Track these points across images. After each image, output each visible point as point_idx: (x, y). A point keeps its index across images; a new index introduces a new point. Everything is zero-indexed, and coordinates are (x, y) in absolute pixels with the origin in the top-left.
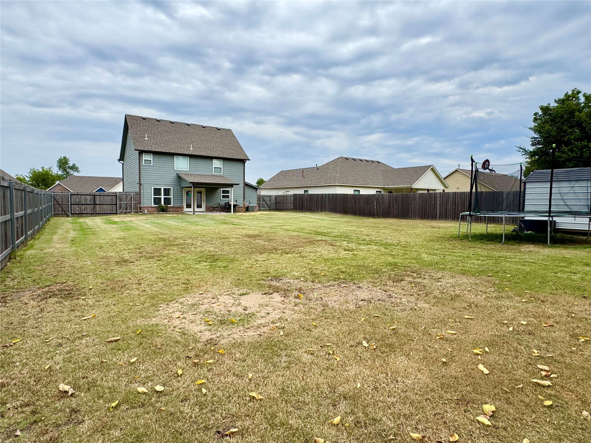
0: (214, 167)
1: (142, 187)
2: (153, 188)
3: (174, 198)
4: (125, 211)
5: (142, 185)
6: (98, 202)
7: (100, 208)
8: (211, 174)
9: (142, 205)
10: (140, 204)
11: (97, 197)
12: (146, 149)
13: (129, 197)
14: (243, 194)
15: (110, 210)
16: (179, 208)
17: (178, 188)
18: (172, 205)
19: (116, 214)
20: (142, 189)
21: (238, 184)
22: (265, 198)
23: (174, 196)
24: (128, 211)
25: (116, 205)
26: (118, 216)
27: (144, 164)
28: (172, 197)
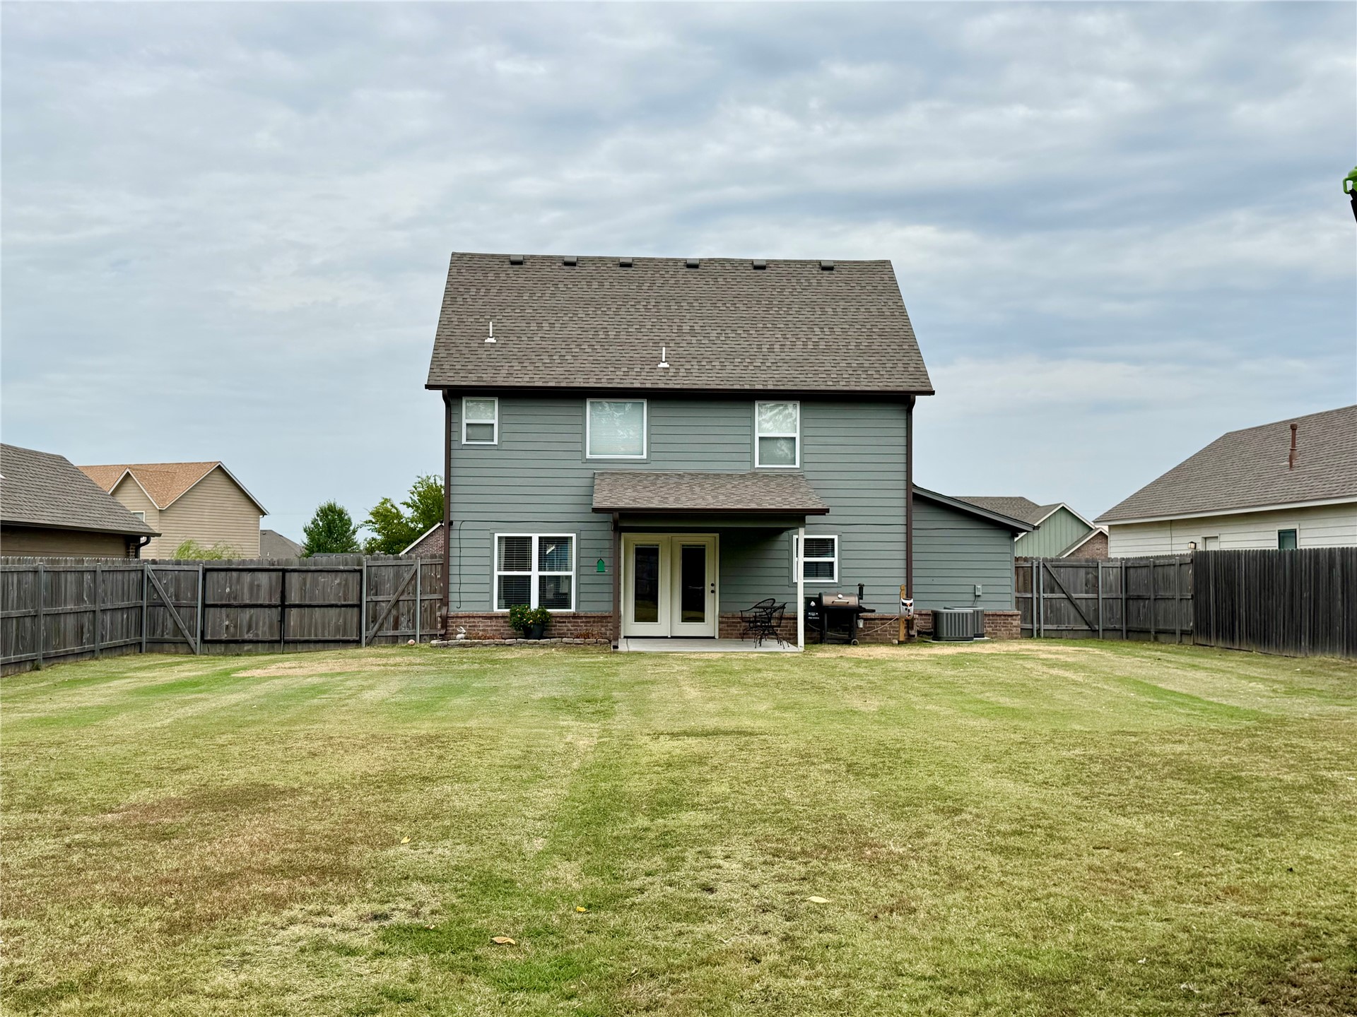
0: (758, 435)
1: (454, 535)
2: (497, 535)
3: (584, 580)
4: (391, 633)
5: (456, 525)
6: (294, 598)
7: (302, 617)
8: (744, 468)
9: (454, 609)
10: (447, 604)
11: (294, 580)
12: (472, 381)
13: (407, 577)
14: (902, 555)
15: (337, 629)
16: (602, 619)
17: (599, 535)
18: (573, 610)
19: (358, 643)
20: (454, 543)
21: (823, 512)
22: (1063, 576)
23: (584, 571)
24: (403, 630)
25: (360, 606)
26: (364, 651)
27: (464, 442)
28: (572, 573)
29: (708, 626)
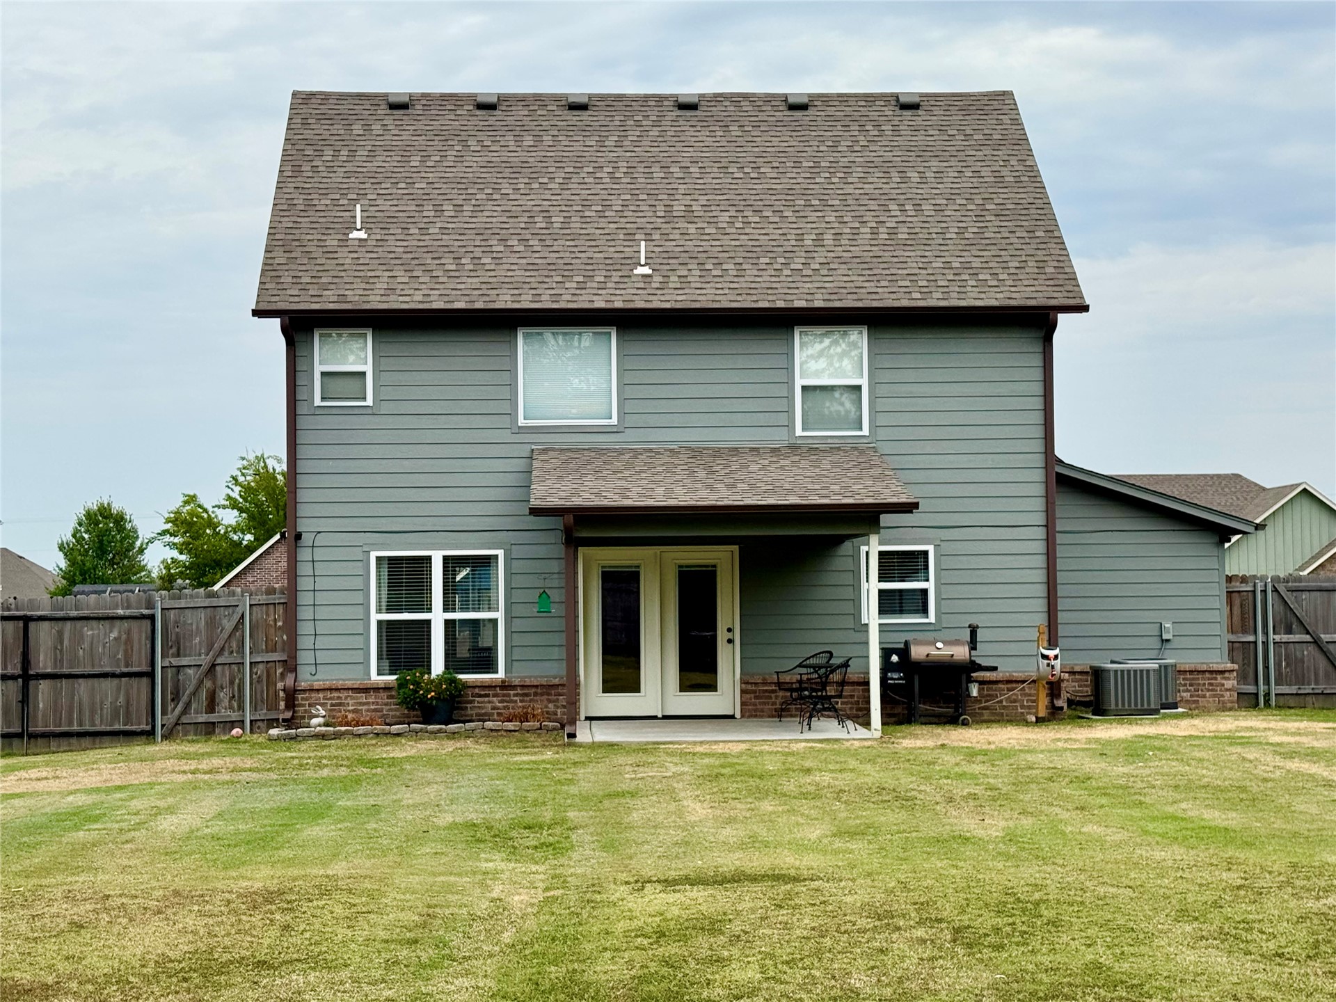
0: (799, 382)
1: (304, 555)
2: (374, 555)
3: (518, 625)
4: (203, 718)
5: (307, 539)
6: (43, 662)
7: (57, 693)
8: (778, 437)
9: (306, 678)
10: (294, 669)
11: (43, 635)
12: (328, 301)
13: (228, 625)
14: (1041, 576)
15: (115, 715)
16: (547, 689)
17: (542, 551)
18: (501, 674)
19: (149, 734)
20: (304, 569)
21: (910, 508)
22: (1305, 606)
23: (518, 610)
24: (224, 712)
25: (151, 675)
26: (158, 748)
27: (318, 402)
28: (499, 615)
29: (725, 698)
